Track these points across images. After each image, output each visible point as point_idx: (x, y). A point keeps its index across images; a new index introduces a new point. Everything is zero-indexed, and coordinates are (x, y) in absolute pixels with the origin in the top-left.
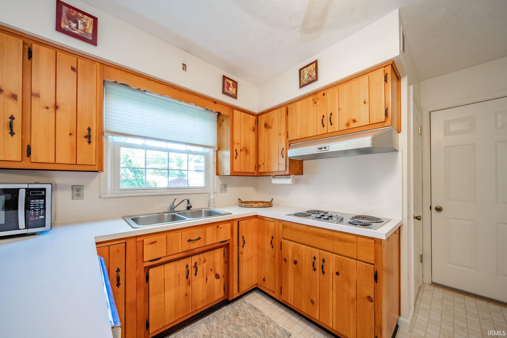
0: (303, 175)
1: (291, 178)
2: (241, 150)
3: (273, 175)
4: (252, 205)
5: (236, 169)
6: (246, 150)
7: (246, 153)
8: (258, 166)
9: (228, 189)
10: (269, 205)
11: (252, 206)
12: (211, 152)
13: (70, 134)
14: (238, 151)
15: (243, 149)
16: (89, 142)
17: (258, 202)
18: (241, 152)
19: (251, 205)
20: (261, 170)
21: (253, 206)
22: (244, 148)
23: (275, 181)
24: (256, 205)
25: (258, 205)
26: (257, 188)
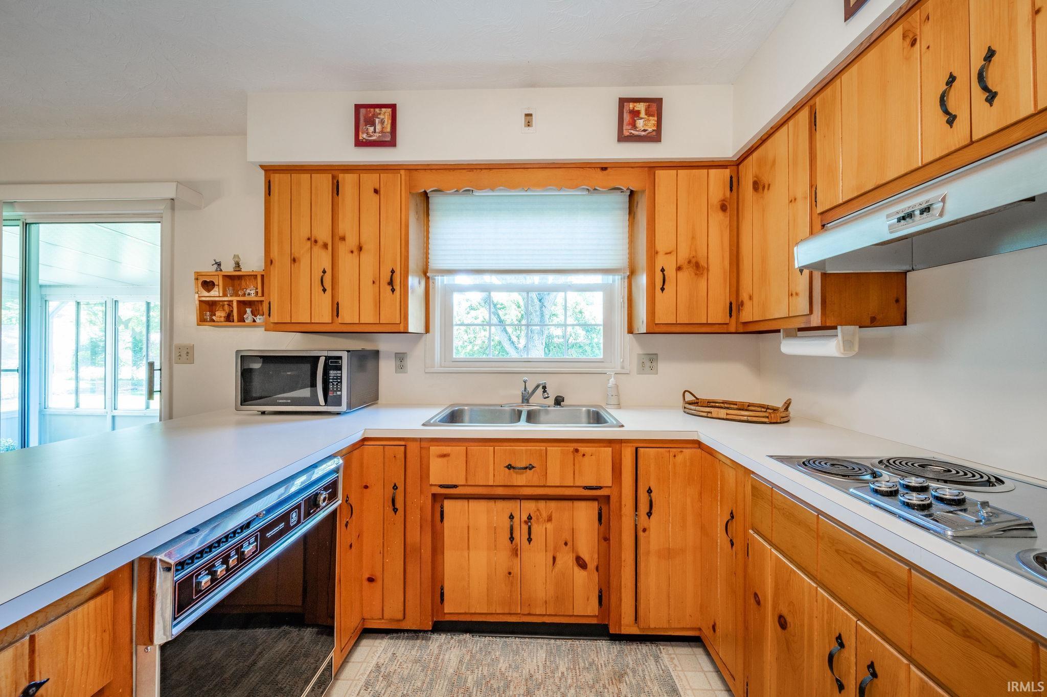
0: (905, 324)
1: (837, 336)
2: (679, 269)
3: (785, 330)
4: (711, 413)
5: (661, 318)
6: (697, 266)
7: (696, 274)
8: (734, 307)
9: (662, 366)
10: (768, 417)
11: (709, 415)
12: (617, 282)
13: (374, 282)
14: (671, 272)
15: (686, 263)
16: (393, 290)
17: (748, 406)
18: (680, 274)
19: (709, 412)
20: (747, 315)
21: (714, 415)
22: (689, 262)
23: (791, 347)
24: (722, 413)
25: (727, 414)
26: (758, 366)
